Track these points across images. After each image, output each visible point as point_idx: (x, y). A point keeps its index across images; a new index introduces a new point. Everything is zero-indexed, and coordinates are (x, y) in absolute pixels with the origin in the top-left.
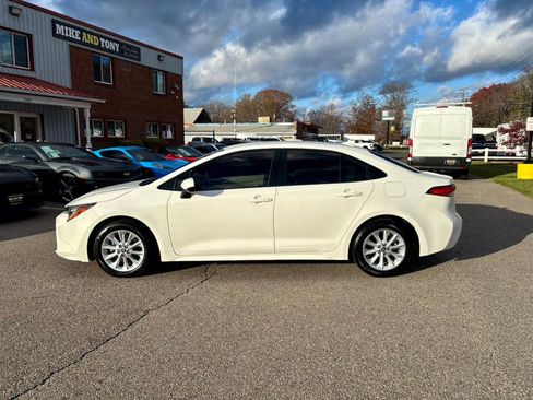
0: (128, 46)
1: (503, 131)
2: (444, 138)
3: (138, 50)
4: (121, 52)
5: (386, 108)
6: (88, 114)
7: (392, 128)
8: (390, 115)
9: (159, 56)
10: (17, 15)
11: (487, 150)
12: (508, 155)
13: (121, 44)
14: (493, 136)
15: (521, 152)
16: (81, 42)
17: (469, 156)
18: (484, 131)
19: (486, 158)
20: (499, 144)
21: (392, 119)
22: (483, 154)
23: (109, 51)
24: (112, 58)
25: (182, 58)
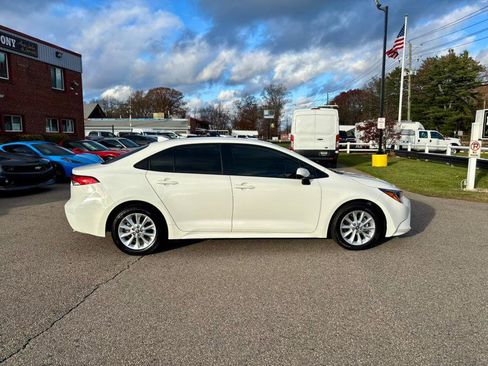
0: (24, 42)
1: (360, 128)
2: (319, 133)
3: (36, 46)
4: (18, 48)
5: (266, 107)
7: (273, 125)
8: (271, 114)
9: (57, 53)
11: (348, 144)
12: (364, 147)
13: (18, 40)
14: (352, 132)
15: (373, 145)
17: (337, 149)
18: (346, 128)
19: (348, 150)
20: (357, 139)
21: (272, 117)
22: (345, 147)
23: (5, 46)
24: (9, 54)
25: (80, 56)
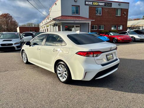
0: (107, 3)
3: (111, 3)
4: (105, 5)
6: (90, 24)
9: (119, 4)
10: (76, 2)
13: (105, 3)
16: (92, 5)
23: (101, 6)
24: (102, 8)
25: (129, 3)
